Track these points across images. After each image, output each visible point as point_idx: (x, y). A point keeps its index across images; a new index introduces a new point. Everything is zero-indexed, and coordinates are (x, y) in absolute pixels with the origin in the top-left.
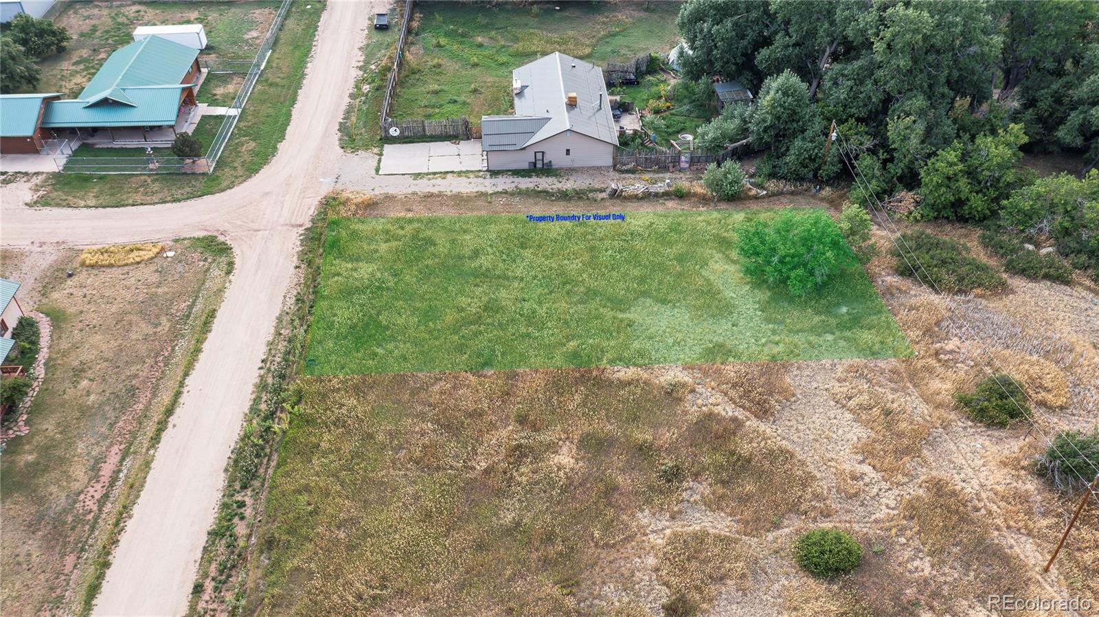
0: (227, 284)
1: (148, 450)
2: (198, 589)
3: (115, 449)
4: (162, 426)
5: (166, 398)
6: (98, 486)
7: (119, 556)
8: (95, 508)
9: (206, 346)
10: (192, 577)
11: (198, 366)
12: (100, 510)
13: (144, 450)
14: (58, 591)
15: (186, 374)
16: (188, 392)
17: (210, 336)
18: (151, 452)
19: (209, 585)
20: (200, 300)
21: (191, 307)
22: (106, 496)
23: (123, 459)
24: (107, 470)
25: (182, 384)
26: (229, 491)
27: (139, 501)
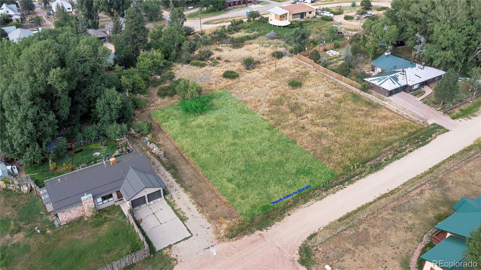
0: (322, 229)
1: (401, 189)
2: (410, 151)
3: (411, 195)
4: (392, 192)
5: (383, 201)
6: (423, 188)
7: (426, 169)
8: (427, 184)
9: (355, 208)
10: (410, 154)
11: (364, 203)
12: (426, 183)
13: (402, 190)
14: (446, 172)
15: (371, 203)
16: (375, 197)
17: (350, 211)
18: (400, 187)
19: (407, 151)
20: (339, 230)
21: (345, 230)
22: (422, 185)
23: (410, 191)
24: (418, 191)
25: (375, 201)
26: (386, 164)
27: (413, 177)
